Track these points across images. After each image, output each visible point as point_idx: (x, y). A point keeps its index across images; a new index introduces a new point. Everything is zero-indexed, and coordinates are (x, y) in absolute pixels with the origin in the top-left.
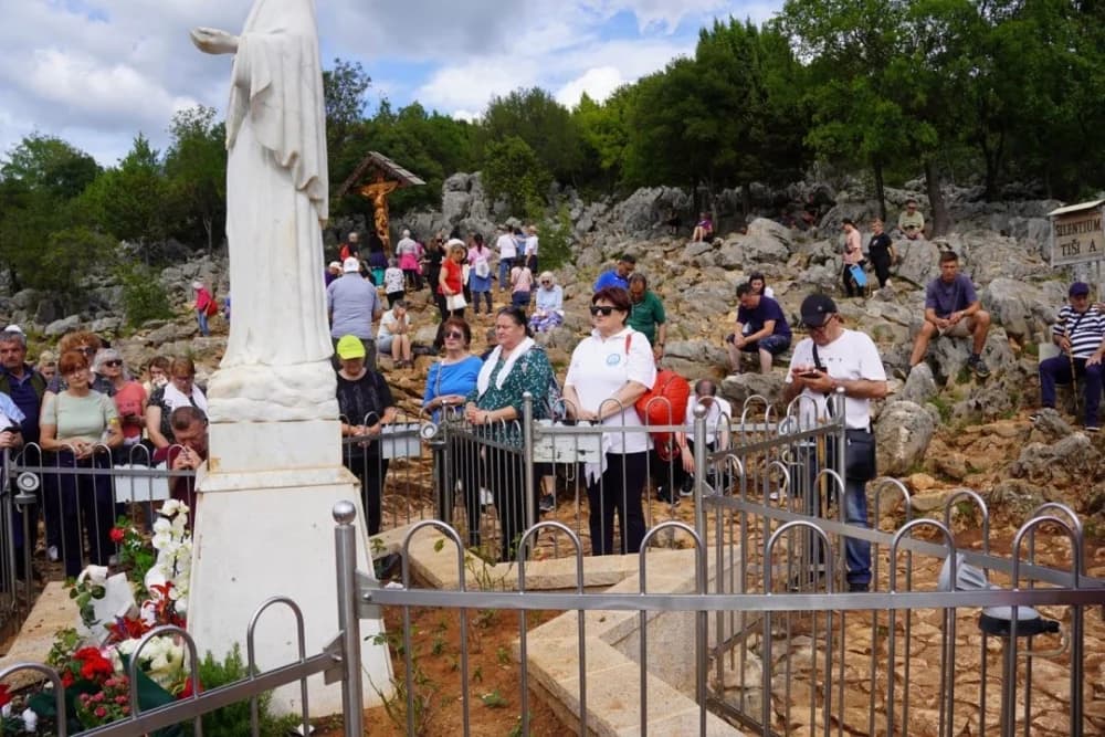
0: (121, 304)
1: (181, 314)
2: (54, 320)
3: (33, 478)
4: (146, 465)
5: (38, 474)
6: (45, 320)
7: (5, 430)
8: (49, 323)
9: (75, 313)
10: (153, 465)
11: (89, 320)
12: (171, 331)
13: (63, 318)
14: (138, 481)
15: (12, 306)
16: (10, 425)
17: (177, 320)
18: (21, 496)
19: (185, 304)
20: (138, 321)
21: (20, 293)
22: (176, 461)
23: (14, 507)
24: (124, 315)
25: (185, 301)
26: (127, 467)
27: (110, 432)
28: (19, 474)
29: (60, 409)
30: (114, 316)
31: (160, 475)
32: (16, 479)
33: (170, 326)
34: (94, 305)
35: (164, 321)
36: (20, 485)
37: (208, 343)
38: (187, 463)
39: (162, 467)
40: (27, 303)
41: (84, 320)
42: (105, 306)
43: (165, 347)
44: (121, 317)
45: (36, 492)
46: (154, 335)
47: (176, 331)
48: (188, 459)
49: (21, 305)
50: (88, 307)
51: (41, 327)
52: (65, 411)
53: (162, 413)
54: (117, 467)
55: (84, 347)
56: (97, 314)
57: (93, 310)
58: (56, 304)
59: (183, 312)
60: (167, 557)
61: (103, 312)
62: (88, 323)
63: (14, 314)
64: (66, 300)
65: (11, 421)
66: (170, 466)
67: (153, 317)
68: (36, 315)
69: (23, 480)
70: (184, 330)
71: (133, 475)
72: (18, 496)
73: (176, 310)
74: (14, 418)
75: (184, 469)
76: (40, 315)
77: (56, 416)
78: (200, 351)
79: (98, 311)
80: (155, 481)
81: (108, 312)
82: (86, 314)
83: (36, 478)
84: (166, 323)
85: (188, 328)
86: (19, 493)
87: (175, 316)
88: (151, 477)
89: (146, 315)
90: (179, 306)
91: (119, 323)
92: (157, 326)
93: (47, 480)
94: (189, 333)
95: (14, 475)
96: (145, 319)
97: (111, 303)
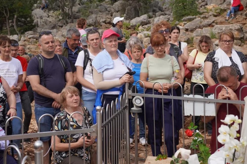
0: (170, 7)
1: (204, 12)
2: (135, 18)
3: (140, 100)
4: (202, 96)
5: (143, 98)
6: (129, 18)
7: (126, 73)
8: (132, 19)
9: (145, 14)
10: (207, 96)
11: (152, 17)
12: (198, 22)
13: (139, 16)
14: (197, 104)
15: (113, 10)
16: (128, 71)
17: (202, 16)
18: (134, 108)
19: (206, 6)
20: (179, 17)
21: (117, 3)
22: (220, 94)
23: (130, 114)
24: (172, 14)
25: (207, 4)
26: (191, 96)
27: (176, 77)
28: (133, 97)
29: (149, 65)
30: (166, 14)
31: (210, 102)
32: (132, 99)
33: (198, 19)
34: (155, 8)
35: (194, 16)
36: (134, 102)
37: (224, 28)
38: (227, 95)
39: (212, 97)
40: (120, 8)
41: (150, 17)
42: (161, 9)
43: (197, 32)
44: (170, 15)
45: (142, 107)
46: (189, 25)
47: (201, 22)
48: (228, 93)
49: (117, 10)
50: (152, 9)
51: (128, 21)
52: (152, 66)
53: (213, 66)
54: (185, 96)
55: (164, 29)
56: (157, 14)
57: (154, 11)
58: (135, 9)
59: (205, 11)
60: (230, 148)
61: (160, 12)
62: (152, 19)
63: (114, 14)
64: (140, 6)
65: (128, 68)
66: (217, 97)
67: (188, 15)
68: (125, 15)
69: (136, 100)
70: (206, 22)
71: (194, 101)
72: (132, 109)
73: (201, 10)
74: (129, 67)
75: (225, 99)
76: (127, 15)
77: (147, 68)
78: (219, 33)
79: (157, 12)
80: (207, 105)
81: (163, 13)
82: (151, 14)
83: (142, 99)
84: (196, 18)
85: (208, 20)
86: (133, 107)
87: (201, 14)
88: (205, 102)
89: (184, 14)
90: (203, 7)
91: (169, 19)
92: (190, 20)
93: (148, 101)
94: (210, 23)
95: (131, 98)
96: (183, 16)
97: (164, 7)
